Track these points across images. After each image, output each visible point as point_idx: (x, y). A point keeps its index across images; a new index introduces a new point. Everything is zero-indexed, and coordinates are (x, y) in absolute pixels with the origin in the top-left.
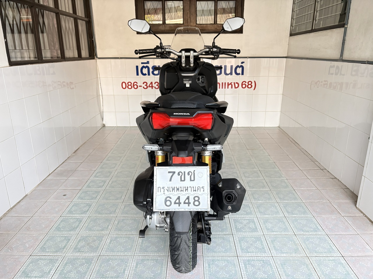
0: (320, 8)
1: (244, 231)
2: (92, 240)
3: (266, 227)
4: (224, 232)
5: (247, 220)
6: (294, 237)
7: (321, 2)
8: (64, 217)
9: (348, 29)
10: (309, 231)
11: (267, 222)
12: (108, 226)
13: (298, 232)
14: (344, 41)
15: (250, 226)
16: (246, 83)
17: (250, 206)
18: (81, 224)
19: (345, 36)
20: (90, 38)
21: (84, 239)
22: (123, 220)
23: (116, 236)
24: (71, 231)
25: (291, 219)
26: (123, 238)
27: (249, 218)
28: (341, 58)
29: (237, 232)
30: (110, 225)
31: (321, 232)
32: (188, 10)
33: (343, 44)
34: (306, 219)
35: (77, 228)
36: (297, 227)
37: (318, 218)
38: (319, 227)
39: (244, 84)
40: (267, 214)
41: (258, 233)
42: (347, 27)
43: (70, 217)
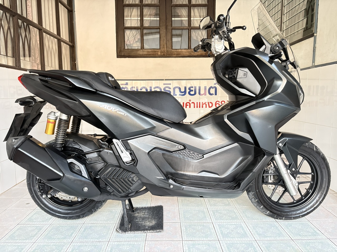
0: (286, 28)
1: (231, 236)
2: (50, 250)
3: (256, 232)
4: (209, 238)
5: (234, 225)
6: (292, 242)
7: (286, 23)
8: (22, 225)
9: (317, 37)
10: (307, 236)
11: (257, 227)
12: (72, 233)
13: (295, 237)
14: (314, 49)
15: (239, 232)
16: (219, 103)
17: (235, 211)
18: (40, 232)
19: (316, 44)
20: (73, 61)
21: (41, 249)
22: (91, 227)
23: (80, 244)
24: (26, 240)
25: (284, 224)
26: (88, 246)
27: (235, 223)
28: (313, 65)
29: (224, 237)
30: (75, 232)
31: (321, 236)
32: (165, 37)
33: (314, 51)
34: (301, 224)
35: (34, 236)
36: (293, 232)
37: (314, 222)
38: (317, 231)
39: (217, 104)
40: (256, 219)
41: (248, 238)
42: (316, 36)
43: (29, 225)
